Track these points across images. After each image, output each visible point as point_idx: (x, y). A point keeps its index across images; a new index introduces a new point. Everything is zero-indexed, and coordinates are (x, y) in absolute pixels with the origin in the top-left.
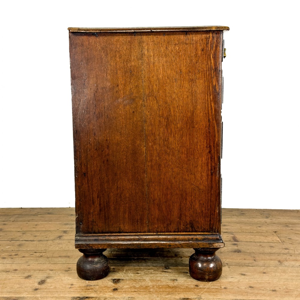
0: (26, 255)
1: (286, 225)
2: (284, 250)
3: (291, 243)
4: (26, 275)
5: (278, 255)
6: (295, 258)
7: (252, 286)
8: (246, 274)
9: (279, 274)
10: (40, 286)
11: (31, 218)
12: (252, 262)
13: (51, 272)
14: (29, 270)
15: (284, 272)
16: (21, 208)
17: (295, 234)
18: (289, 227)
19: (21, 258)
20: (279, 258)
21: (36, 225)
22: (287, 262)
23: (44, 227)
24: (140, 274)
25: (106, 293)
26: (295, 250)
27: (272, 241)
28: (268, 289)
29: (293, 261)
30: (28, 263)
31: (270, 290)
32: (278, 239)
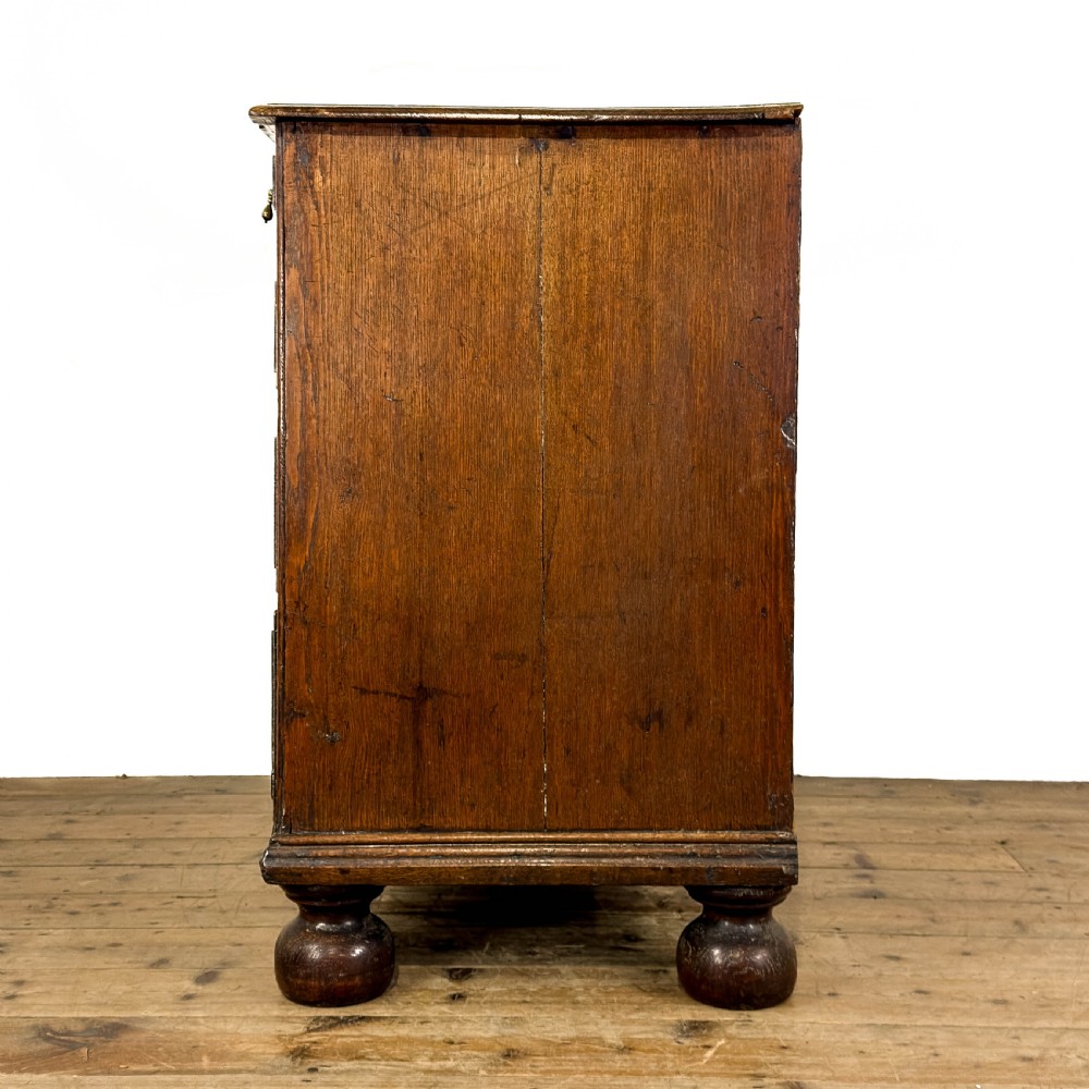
1: (1041, 824)
2: (1033, 892)
5: (1013, 907)
7: (924, 988)
8: (903, 956)
9: (1015, 958)
15: (1035, 951)
20: (1018, 913)
22: (1042, 925)
23: (204, 829)
25: (425, 1007)
26: (1072, 893)
29: (1065, 922)
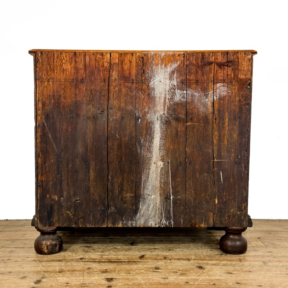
0: (19, 260)
3: (274, 247)
4: (21, 276)
6: (278, 260)
10: (36, 285)
11: (18, 229)
12: (238, 263)
13: (46, 274)
14: (24, 273)
16: (7, 220)
17: (278, 239)
18: (272, 234)
19: (14, 263)
21: (24, 234)
24: (131, 274)
27: (256, 246)
28: (254, 284)
30: (21, 266)
31: (256, 286)
32: (262, 245)
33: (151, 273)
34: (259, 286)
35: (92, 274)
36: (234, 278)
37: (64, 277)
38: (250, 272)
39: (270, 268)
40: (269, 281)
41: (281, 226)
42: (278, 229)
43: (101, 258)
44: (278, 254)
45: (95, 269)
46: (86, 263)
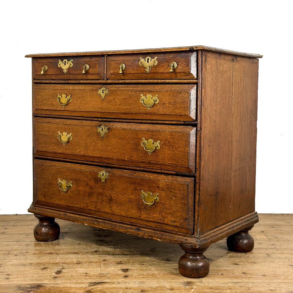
1: (273, 226)
2: (271, 246)
3: (277, 240)
5: (266, 250)
6: (281, 252)
7: (245, 272)
8: (239, 264)
9: (267, 264)
10: (57, 275)
12: (243, 255)
13: (64, 265)
15: (272, 262)
17: (281, 233)
18: (275, 228)
20: (267, 252)
22: (274, 255)
24: (145, 265)
25: (118, 279)
26: (281, 246)
27: (260, 239)
28: (259, 274)
29: (280, 254)
31: (261, 275)
32: (266, 238)
33: (163, 265)
34: (263, 276)
35: (108, 265)
36: (240, 268)
37: (82, 268)
38: (255, 263)
39: (273, 259)
40: (273, 272)
41: (284, 220)
42: (280, 223)
43: (114, 250)
44: (280, 247)
45: (111, 261)
46: (100, 255)
